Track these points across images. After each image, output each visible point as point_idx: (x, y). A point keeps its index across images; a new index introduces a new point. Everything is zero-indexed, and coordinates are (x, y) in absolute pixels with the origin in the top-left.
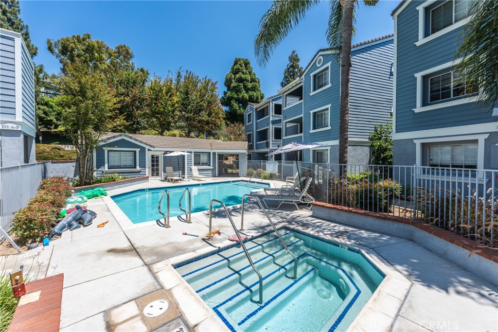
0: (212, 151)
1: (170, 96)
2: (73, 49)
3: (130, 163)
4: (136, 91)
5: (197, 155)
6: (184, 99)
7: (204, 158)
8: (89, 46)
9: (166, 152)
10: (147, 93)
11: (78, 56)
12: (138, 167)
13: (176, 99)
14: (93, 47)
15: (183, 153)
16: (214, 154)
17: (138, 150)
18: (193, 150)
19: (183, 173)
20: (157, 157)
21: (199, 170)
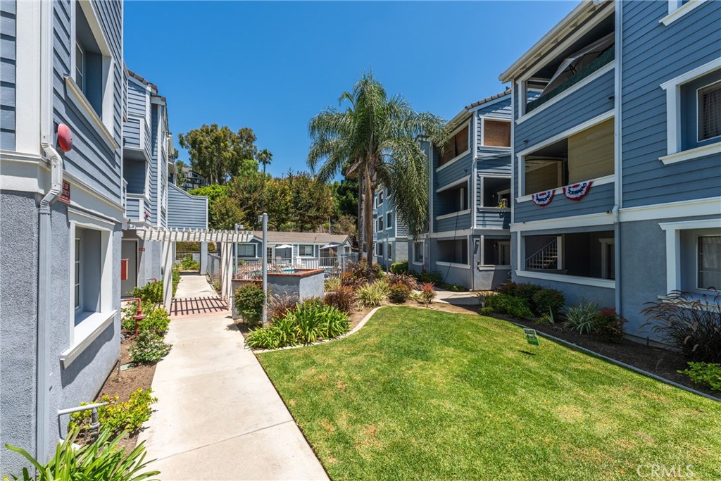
0: (315, 244)
1: (284, 197)
2: (201, 142)
3: (251, 253)
4: (256, 195)
5: (302, 247)
6: (295, 198)
7: (308, 250)
8: (216, 138)
9: (277, 245)
10: (265, 195)
11: (206, 148)
12: (257, 257)
13: (288, 198)
14: (220, 138)
15: (290, 247)
16: (317, 246)
17: (257, 244)
18: (298, 244)
19: (290, 262)
20: (271, 249)
21: (302, 260)
